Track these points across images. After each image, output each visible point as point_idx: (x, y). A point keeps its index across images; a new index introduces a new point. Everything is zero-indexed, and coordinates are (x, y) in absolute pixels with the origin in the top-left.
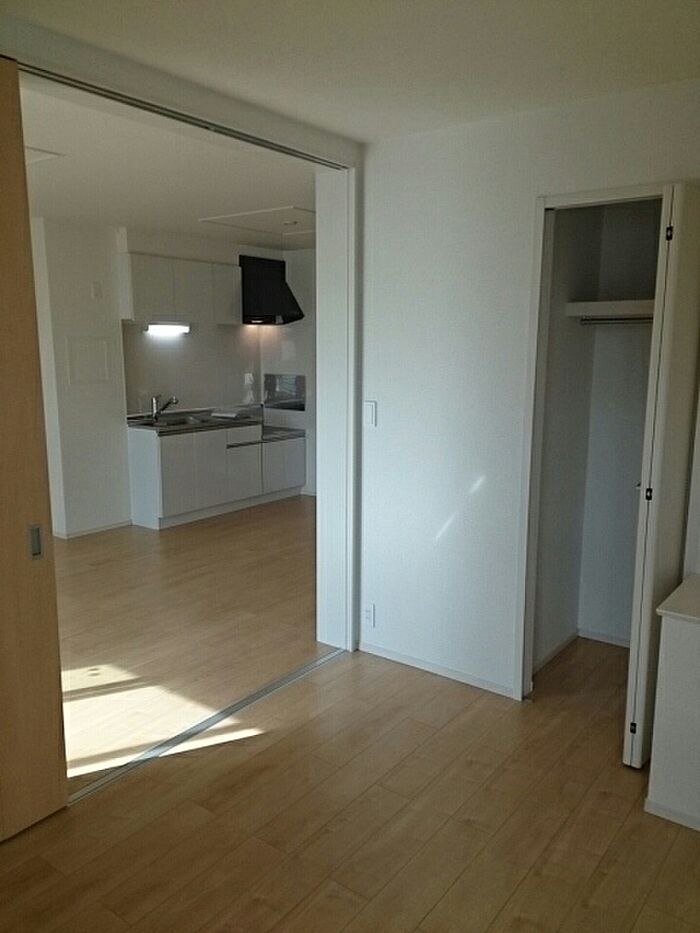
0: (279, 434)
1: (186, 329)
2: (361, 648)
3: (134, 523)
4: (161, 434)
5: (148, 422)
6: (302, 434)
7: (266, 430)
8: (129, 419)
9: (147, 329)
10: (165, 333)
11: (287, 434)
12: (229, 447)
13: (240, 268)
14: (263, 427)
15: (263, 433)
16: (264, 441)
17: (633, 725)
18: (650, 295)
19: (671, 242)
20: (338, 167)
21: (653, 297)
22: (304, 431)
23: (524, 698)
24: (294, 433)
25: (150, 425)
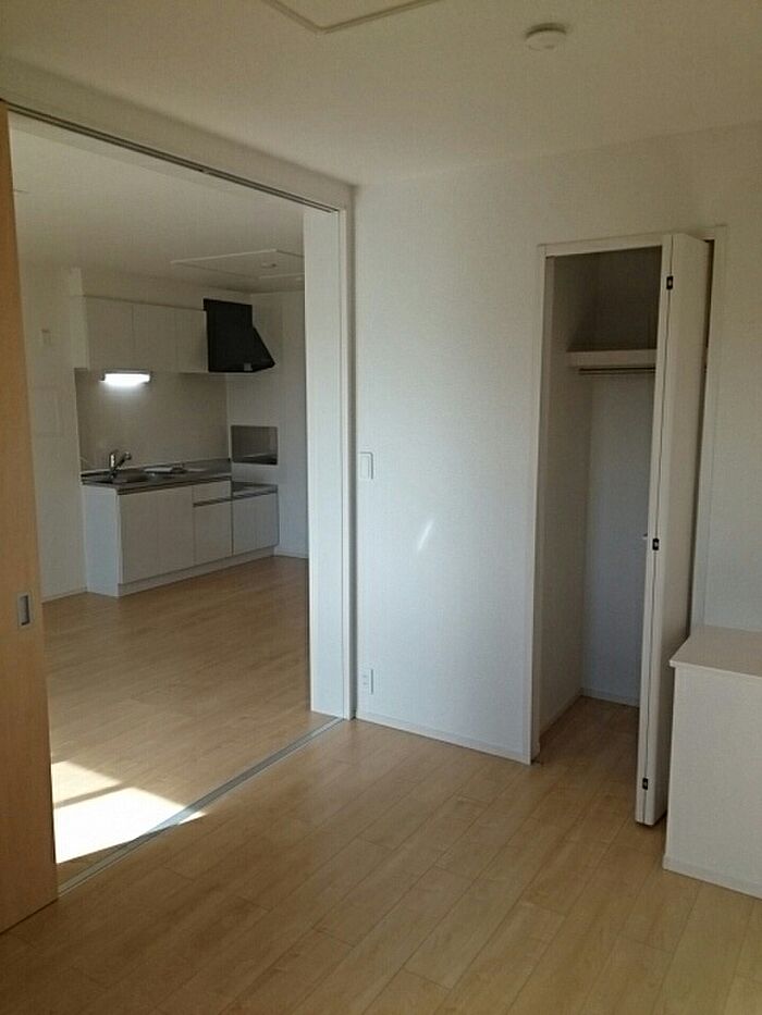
0: (251, 490)
1: (146, 378)
2: (359, 716)
3: (89, 590)
4: (121, 492)
5: (107, 479)
6: (275, 491)
7: (236, 486)
8: (82, 476)
9: (103, 379)
10: (124, 383)
11: (258, 490)
12: (195, 505)
13: (205, 313)
14: (233, 483)
15: (233, 491)
16: (233, 498)
17: (645, 780)
18: (652, 344)
19: (672, 291)
20: (328, 209)
21: (655, 347)
22: (277, 486)
23: (532, 761)
24: (266, 489)
25: (108, 482)
